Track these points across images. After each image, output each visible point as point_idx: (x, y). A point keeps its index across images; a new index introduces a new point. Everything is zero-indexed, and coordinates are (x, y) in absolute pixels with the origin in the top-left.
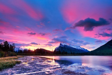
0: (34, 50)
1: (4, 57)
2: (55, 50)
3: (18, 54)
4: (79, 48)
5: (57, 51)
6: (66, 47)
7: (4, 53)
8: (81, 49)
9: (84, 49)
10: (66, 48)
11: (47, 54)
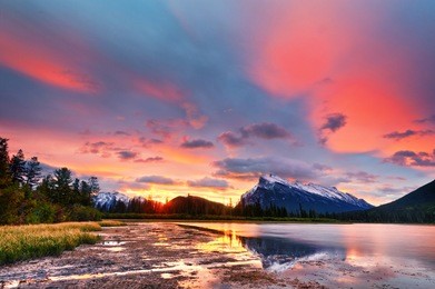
0: (164, 202)
1: (55, 222)
2: (243, 200)
3: (111, 215)
4: (331, 194)
5: (247, 204)
6: (281, 191)
7: (54, 208)
8: (340, 197)
9: (353, 197)
10: (283, 195)
11: (210, 216)
